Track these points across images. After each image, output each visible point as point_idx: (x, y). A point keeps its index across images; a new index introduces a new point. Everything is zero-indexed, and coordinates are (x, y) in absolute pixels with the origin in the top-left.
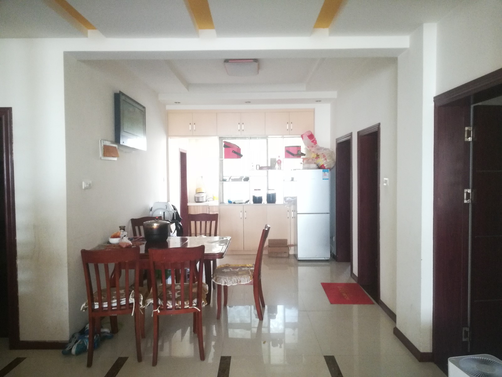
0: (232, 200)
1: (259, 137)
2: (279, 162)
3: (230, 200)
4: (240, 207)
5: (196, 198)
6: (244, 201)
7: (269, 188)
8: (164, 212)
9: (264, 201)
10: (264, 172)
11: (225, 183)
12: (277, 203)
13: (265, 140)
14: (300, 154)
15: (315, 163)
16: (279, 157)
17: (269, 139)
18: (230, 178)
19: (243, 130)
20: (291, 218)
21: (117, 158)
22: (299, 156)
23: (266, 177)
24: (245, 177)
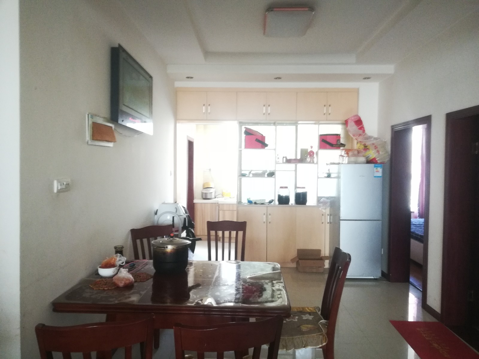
0: (253, 199)
1: (287, 123)
2: (311, 154)
3: (249, 200)
4: (263, 209)
5: (204, 194)
6: (267, 201)
7: (298, 186)
8: (173, 217)
9: (292, 201)
10: (292, 166)
11: (243, 179)
12: (307, 204)
13: (294, 127)
14: (339, 144)
15: (364, 156)
16: (312, 147)
17: (299, 126)
18: (250, 173)
19: (269, 114)
20: (327, 223)
21: (112, 143)
22: (338, 147)
23: (294, 172)
24: (268, 172)
